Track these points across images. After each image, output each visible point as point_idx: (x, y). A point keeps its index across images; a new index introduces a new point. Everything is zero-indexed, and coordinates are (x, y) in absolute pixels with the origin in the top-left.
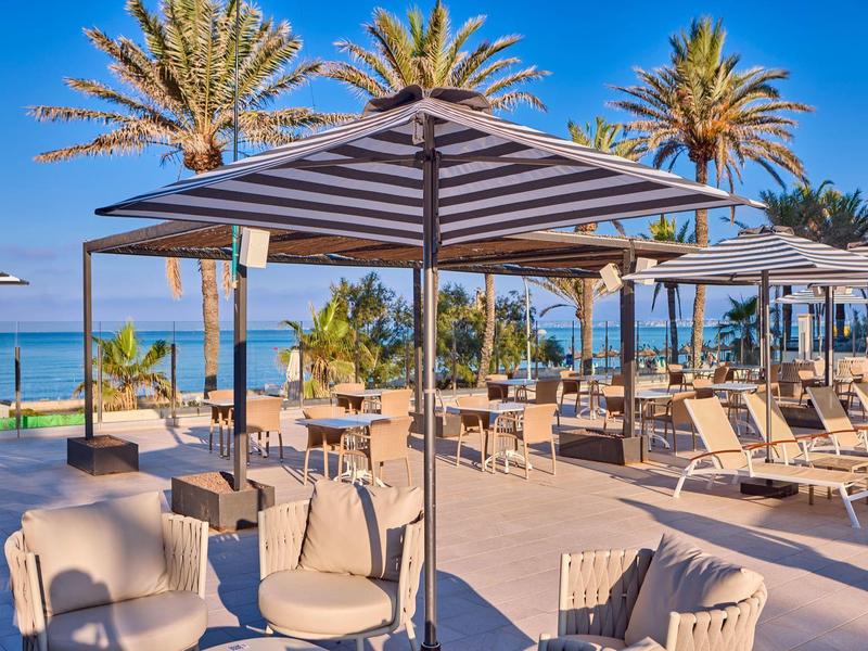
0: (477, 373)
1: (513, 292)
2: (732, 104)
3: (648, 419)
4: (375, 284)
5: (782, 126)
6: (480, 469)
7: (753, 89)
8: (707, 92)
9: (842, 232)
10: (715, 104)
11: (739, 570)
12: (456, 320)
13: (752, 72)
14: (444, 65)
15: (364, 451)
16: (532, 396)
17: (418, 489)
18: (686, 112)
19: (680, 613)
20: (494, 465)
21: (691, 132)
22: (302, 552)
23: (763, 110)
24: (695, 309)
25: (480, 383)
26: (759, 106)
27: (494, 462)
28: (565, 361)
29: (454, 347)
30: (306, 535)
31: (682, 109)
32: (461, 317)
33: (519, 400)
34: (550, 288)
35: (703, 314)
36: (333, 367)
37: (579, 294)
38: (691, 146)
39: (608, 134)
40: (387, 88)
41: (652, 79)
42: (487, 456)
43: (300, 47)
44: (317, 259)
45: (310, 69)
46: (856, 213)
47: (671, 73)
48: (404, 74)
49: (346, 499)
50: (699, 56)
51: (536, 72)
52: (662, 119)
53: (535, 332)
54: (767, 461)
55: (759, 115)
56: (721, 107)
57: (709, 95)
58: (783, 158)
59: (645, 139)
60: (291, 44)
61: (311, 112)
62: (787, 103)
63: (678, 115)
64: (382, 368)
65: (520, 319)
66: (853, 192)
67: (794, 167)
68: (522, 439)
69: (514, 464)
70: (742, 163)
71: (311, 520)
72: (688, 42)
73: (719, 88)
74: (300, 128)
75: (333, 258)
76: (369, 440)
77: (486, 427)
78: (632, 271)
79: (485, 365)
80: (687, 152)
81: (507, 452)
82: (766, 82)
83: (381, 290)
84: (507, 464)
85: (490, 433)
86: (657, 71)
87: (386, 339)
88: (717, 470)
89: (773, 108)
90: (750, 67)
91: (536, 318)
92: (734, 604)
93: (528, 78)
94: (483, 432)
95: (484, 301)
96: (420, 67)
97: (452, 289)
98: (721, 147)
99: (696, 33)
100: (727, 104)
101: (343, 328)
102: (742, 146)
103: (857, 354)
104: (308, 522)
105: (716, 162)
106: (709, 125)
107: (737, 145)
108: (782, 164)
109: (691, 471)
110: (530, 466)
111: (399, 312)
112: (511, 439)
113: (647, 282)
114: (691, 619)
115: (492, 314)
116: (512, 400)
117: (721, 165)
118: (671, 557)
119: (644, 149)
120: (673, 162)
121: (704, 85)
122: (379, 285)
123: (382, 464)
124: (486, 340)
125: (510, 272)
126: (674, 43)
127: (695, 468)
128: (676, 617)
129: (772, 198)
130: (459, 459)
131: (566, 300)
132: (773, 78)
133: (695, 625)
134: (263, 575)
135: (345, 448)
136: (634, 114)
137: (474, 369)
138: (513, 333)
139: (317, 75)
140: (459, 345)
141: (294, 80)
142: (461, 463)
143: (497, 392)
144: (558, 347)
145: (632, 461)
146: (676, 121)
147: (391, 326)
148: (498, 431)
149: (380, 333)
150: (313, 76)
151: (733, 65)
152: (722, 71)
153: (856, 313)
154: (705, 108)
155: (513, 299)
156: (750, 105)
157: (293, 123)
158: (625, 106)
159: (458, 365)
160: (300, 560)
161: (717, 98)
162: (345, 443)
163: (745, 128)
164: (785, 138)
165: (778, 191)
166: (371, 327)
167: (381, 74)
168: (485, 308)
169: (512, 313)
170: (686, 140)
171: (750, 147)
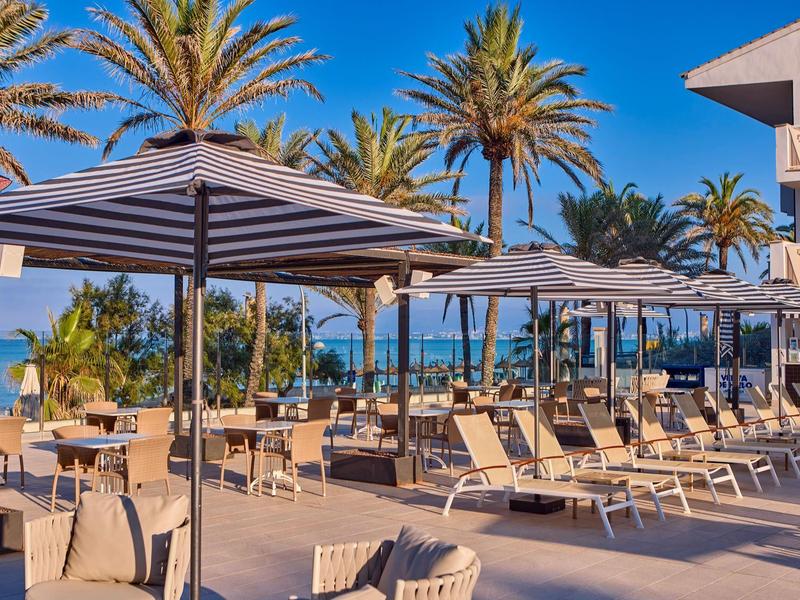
0: (244, 391)
1: (287, 300)
2: (528, 100)
3: (425, 437)
4: (126, 287)
5: (580, 126)
6: (245, 492)
7: (550, 85)
8: (502, 86)
9: (643, 240)
10: (509, 99)
11: (456, 547)
12: (221, 331)
13: (549, 65)
14: (212, 45)
15: (120, 473)
16: (303, 415)
17: (184, 497)
18: (480, 106)
19: (405, 580)
20: (260, 489)
21: (485, 127)
22: (66, 562)
23: (559, 108)
24: (487, 321)
25: (248, 403)
26: (557, 102)
27: (261, 484)
28: (346, 378)
29: (219, 360)
30: (70, 546)
31: (475, 103)
32: (227, 326)
33: (288, 419)
34: (329, 295)
35: (495, 326)
36: (75, 385)
37: (361, 302)
38: (485, 142)
39: (394, 128)
40: (147, 66)
41: (444, 68)
42: (252, 480)
43: (45, 17)
44: (66, 262)
45: (57, 40)
46: (658, 220)
47: (465, 63)
48: (168, 52)
49: (112, 510)
50: (494, 46)
51: (316, 56)
52: (454, 112)
53: (311, 345)
54: (535, 477)
55: (557, 112)
56: (515, 103)
57: (505, 88)
58: (581, 159)
59: (435, 133)
60: (35, 13)
61: (58, 89)
62: (585, 101)
63: (470, 108)
64: (132, 386)
65: (295, 330)
66: (655, 197)
67: (591, 169)
68: (290, 459)
69: (282, 487)
70: (537, 163)
71: (77, 530)
72: (484, 30)
73: (516, 81)
74: (43, 108)
75: (85, 263)
76: (125, 460)
77: (252, 447)
78: (407, 283)
79: (254, 383)
80: (481, 148)
81: (275, 473)
82: (563, 79)
83: (133, 294)
84: (274, 486)
85: (256, 453)
86: (450, 59)
87: (138, 352)
88: (485, 487)
89: (570, 107)
90: (549, 59)
91: (313, 328)
92: (451, 575)
93: (307, 61)
94: (248, 453)
95: (254, 308)
96: (185, 47)
97: (217, 294)
98: (517, 144)
99: (492, 22)
100: (522, 99)
101: (88, 339)
102: (538, 144)
103: (653, 371)
104: (73, 533)
105: (513, 162)
106: (504, 122)
107: (532, 145)
108: (580, 165)
109: (460, 488)
110: (298, 488)
111: (154, 319)
112: (279, 459)
113: (422, 296)
114: (414, 585)
115: (264, 324)
116: (282, 419)
117: (517, 165)
118: (408, 543)
119: (436, 145)
120: (466, 159)
121: (499, 77)
122: (131, 289)
123: (139, 486)
124: (256, 353)
125: (282, 280)
126: (469, 29)
127: (464, 485)
128: (401, 584)
129: (571, 202)
130: (223, 482)
131: (347, 309)
132: (570, 73)
133: (417, 590)
134: (28, 584)
135: (100, 470)
136: (424, 105)
137: (242, 387)
138: (287, 347)
139: (64, 46)
140: (224, 358)
141: (37, 52)
142: (225, 487)
143: (267, 412)
144: (338, 362)
145: (405, 481)
146: (469, 115)
147: (144, 336)
148: (265, 451)
149: (129, 344)
150: (60, 48)
151: (530, 58)
152: (519, 64)
153: (660, 326)
154: (500, 102)
155: (287, 307)
156: (549, 100)
157: (35, 102)
158: (415, 95)
159: (222, 381)
160: (64, 570)
161: (513, 92)
162: (100, 465)
163: (542, 126)
164: (582, 139)
165: (577, 194)
166: (119, 337)
167: (141, 49)
168: (256, 317)
169: (286, 323)
170: (479, 135)
171: (547, 146)
